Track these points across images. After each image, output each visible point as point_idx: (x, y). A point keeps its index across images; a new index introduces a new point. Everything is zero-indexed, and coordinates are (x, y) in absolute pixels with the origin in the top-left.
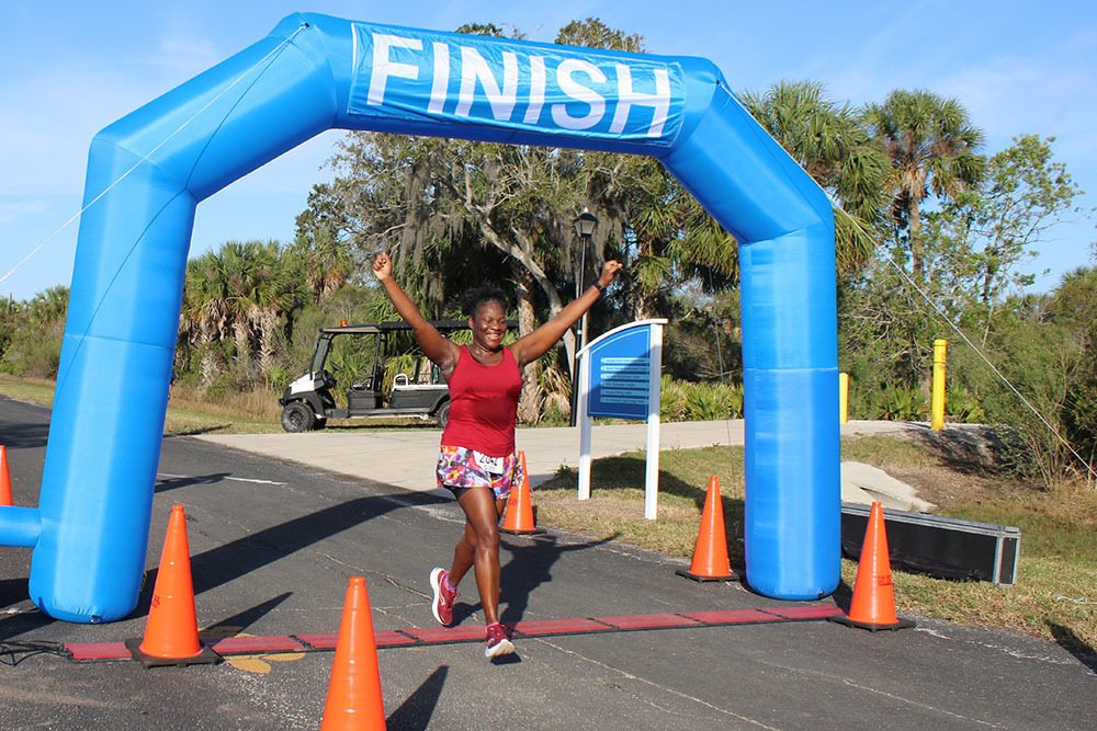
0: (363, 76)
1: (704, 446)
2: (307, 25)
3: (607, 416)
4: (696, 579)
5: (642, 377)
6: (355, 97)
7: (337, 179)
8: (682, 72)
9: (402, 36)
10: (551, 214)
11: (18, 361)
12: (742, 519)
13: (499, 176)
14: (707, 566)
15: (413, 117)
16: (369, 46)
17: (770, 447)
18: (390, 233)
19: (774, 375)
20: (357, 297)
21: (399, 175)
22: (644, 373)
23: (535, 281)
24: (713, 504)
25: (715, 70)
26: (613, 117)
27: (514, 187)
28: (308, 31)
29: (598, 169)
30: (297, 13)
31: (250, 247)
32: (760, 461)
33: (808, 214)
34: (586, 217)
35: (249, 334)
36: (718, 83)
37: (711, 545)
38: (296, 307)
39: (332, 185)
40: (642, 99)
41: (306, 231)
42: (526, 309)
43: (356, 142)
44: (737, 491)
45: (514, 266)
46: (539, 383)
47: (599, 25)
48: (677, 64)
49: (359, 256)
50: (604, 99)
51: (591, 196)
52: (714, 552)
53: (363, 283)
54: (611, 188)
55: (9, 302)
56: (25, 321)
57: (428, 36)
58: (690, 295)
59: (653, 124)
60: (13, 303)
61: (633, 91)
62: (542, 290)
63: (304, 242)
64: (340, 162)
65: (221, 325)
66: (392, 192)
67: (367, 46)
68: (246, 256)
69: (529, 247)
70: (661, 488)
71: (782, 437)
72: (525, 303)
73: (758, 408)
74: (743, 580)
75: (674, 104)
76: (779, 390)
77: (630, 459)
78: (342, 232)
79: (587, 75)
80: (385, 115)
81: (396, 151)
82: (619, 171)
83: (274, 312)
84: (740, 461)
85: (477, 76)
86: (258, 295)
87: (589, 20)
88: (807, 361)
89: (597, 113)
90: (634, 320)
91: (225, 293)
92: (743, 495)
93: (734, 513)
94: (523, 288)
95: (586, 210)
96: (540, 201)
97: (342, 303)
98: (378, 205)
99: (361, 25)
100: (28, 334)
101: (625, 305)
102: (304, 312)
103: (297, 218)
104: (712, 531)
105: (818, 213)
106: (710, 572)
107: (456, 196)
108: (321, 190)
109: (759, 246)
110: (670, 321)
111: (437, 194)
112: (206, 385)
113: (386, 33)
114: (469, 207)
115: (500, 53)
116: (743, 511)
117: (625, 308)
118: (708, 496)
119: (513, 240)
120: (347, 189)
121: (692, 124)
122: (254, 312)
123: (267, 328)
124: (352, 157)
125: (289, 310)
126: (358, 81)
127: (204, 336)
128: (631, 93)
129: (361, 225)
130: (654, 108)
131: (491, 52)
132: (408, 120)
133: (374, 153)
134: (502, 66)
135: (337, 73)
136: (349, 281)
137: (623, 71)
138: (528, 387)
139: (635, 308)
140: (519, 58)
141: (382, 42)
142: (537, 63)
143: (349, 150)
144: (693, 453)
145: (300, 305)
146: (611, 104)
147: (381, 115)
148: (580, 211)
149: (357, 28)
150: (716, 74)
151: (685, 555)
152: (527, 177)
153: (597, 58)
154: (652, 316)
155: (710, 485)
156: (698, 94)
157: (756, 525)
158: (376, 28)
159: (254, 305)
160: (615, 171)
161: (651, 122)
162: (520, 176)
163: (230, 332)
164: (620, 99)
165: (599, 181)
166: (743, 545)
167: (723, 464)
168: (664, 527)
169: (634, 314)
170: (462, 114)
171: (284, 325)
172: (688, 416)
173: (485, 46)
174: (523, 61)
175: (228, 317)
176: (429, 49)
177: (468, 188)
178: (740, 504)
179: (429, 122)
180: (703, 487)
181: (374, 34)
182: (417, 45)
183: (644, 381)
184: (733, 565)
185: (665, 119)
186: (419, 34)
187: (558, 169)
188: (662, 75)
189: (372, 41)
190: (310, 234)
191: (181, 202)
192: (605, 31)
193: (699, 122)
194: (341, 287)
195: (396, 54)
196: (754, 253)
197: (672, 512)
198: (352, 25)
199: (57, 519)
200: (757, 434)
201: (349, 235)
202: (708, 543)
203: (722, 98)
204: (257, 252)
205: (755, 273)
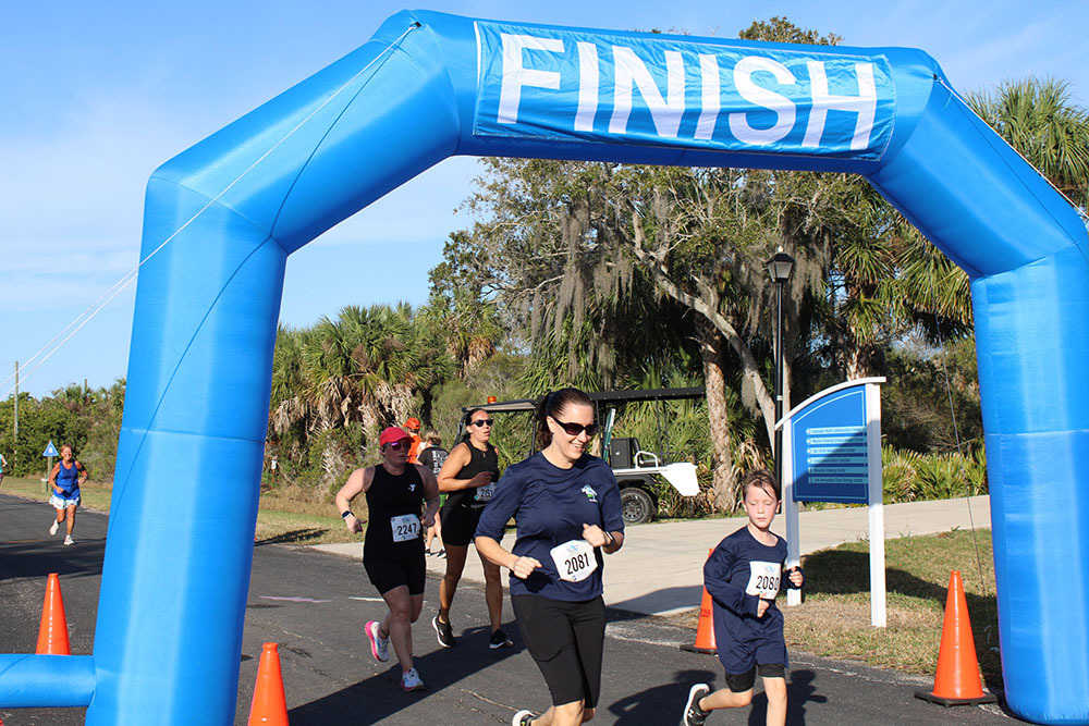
0: (490, 87)
1: (941, 531)
2: (418, 25)
3: (819, 500)
4: (940, 702)
5: (858, 450)
6: (482, 114)
7: (478, 225)
8: (890, 67)
9: (537, 36)
10: (738, 257)
11: (96, 463)
12: (996, 621)
13: (674, 214)
14: (954, 685)
15: (557, 137)
16: (497, 50)
17: (1024, 532)
18: (544, 289)
19: (1025, 440)
20: (509, 368)
21: (553, 216)
22: (861, 445)
23: (723, 337)
24: (957, 604)
25: (931, 62)
26: (806, 125)
27: (691, 225)
28: (419, 32)
29: (791, 200)
30: (405, 11)
31: (376, 311)
32: (1013, 549)
33: (1057, 237)
34: (781, 258)
35: (380, 419)
36: (935, 77)
37: (958, 659)
38: (436, 382)
39: (471, 232)
40: (841, 102)
41: (443, 289)
42: (714, 374)
43: (500, 178)
44: (986, 585)
45: (697, 321)
46: (733, 463)
47: (787, 26)
48: (883, 57)
49: (507, 318)
50: (793, 105)
51: (786, 233)
52: (961, 669)
53: (516, 349)
54: (809, 220)
55: (83, 392)
56: (104, 412)
57: (571, 35)
58: (912, 347)
59: (856, 132)
60: (88, 391)
61: (830, 93)
62: (732, 348)
63: (442, 304)
64: (480, 204)
65: (344, 408)
66: (544, 238)
67: (495, 49)
68: (369, 323)
69: (713, 298)
70: (889, 588)
71: (1038, 518)
72: (713, 366)
73: (1005, 483)
74: (1002, 702)
75: (881, 107)
76: (1032, 458)
77: (849, 553)
78: (486, 289)
79: (771, 76)
80: (521, 136)
81: (548, 188)
82: (818, 200)
83: (408, 390)
84: (987, 548)
85: (634, 82)
86: (387, 371)
87: (774, 20)
88: (1064, 420)
89: (786, 122)
90: (845, 380)
91: (347, 370)
92: (993, 590)
93: (983, 613)
94: (710, 348)
95: (780, 250)
96: (723, 242)
97: (491, 375)
98: (529, 255)
99: (486, 24)
100: (108, 428)
101: (834, 363)
102: (445, 388)
103: (431, 273)
104: (957, 640)
105: (1068, 235)
106: (958, 693)
107: (622, 240)
108: (459, 238)
109: (996, 279)
110: (889, 380)
111: (601, 237)
112: (330, 483)
113: (518, 32)
114: (641, 254)
115: (662, 52)
116: (996, 611)
117: (834, 367)
118: (950, 593)
119: (694, 290)
120: (490, 235)
121: (905, 130)
122: (383, 391)
123: (401, 409)
124: (495, 197)
125: (426, 387)
126: (485, 93)
127: (325, 423)
128: (827, 95)
129: (508, 279)
130: (857, 113)
131: (650, 51)
132: (549, 141)
133: (521, 192)
134: (665, 68)
135: (458, 85)
136: (499, 349)
137: (816, 68)
138: (721, 468)
139: (846, 367)
140: (685, 57)
141: (514, 45)
142: (708, 62)
143: (490, 188)
144: (927, 540)
145: (441, 381)
146: (803, 110)
147: (515, 135)
148: (773, 250)
149: (483, 28)
150: (933, 69)
151: (925, 672)
152: (707, 214)
153: (783, 54)
154: (868, 374)
155: (951, 582)
156: (911, 94)
157: (1013, 632)
158: (505, 27)
159: (382, 382)
160: (814, 201)
161: (853, 130)
162: (698, 212)
163: (356, 416)
164: (814, 103)
165: (795, 214)
166: (998, 656)
167: (965, 553)
168: (897, 636)
169: (846, 373)
170: (617, 129)
171: (420, 406)
172: (919, 494)
173: (643, 45)
174: (690, 62)
175: (353, 398)
176: (572, 52)
177: (636, 229)
178: (991, 602)
179: (576, 143)
180: (942, 583)
181: (503, 35)
182: (557, 46)
183: (861, 455)
184: (989, 684)
185: (871, 126)
186: (559, 33)
187: (745, 201)
188: (865, 70)
189: (500, 44)
190: (448, 293)
191: (265, 255)
192: (794, 31)
193: (915, 127)
194: (489, 355)
195: (532, 58)
196: (990, 289)
197: (905, 617)
198: (475, 23)
199: (116, 668)
200: (1007, 515)
201: (495, 293)
202: (954, 656)
203: (942, 95)
204: (385, 317)
205: (993, 314)
